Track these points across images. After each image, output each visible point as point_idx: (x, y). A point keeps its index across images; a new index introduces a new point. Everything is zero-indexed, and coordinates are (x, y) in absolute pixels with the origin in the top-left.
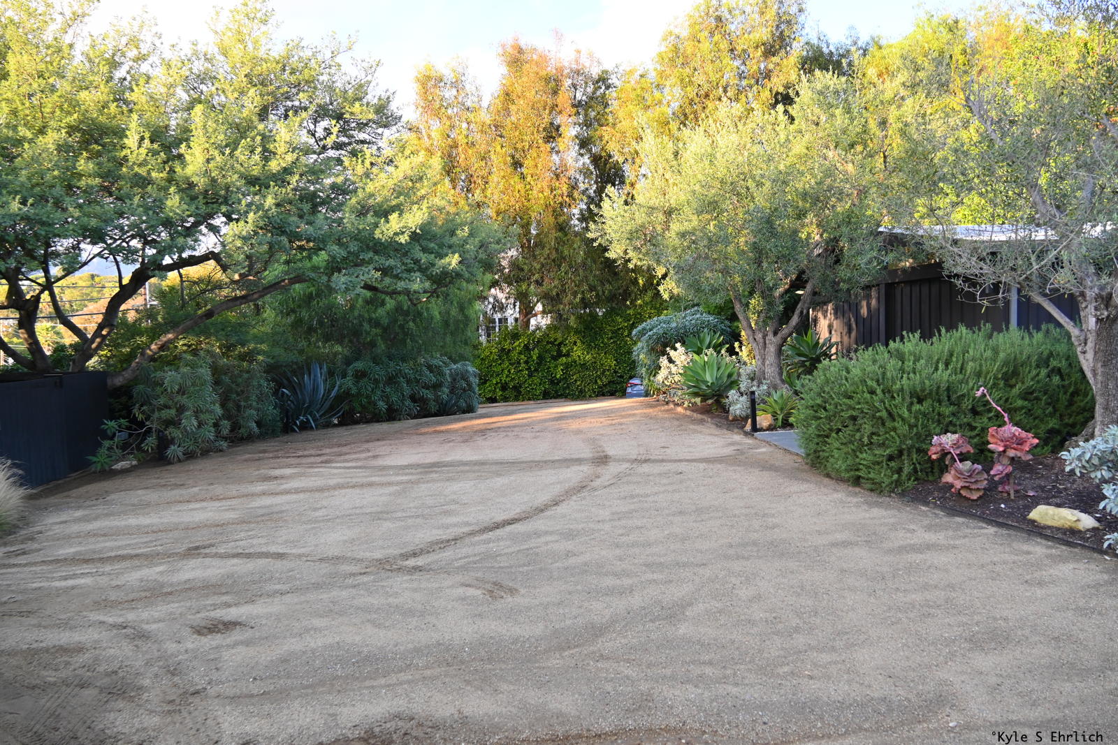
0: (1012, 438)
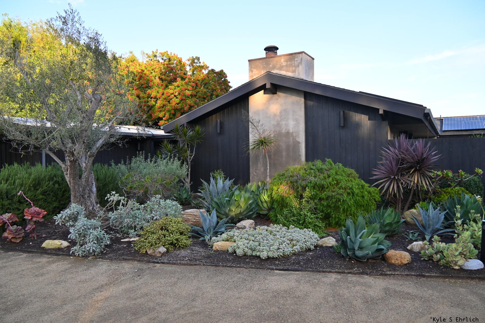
0: (35, 213)
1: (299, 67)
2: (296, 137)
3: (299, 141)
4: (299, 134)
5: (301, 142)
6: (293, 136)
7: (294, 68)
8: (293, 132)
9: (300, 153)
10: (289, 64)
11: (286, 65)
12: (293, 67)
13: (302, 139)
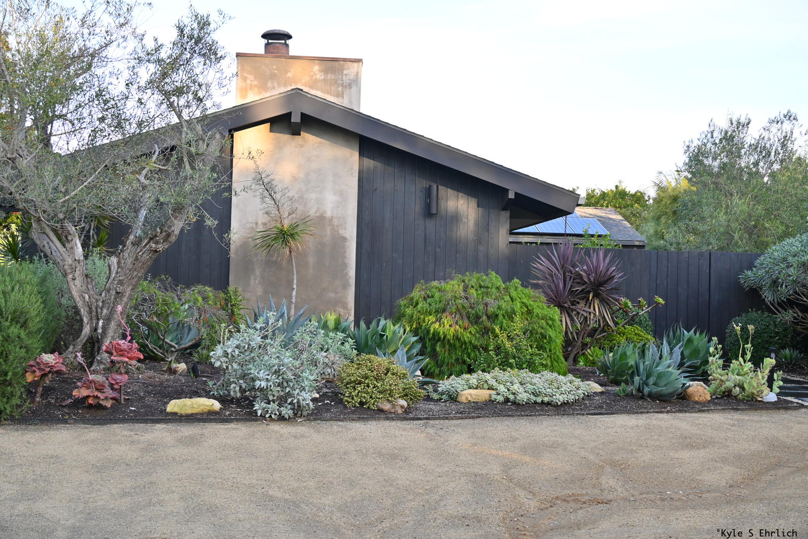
1: (351, 88)
2: (338, 226)
3: (344, 235)
4: (345, 223)
5: (348, 237)
6: (332, 225)
7: (340, 89)
8: (332, 217)
9: (346, 261)
10: (331, 79)
11: (324, 80)
12: (338, 86)
13: (350, 232)
